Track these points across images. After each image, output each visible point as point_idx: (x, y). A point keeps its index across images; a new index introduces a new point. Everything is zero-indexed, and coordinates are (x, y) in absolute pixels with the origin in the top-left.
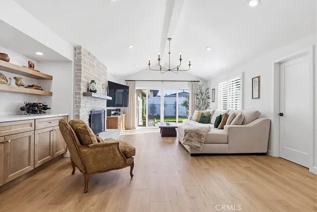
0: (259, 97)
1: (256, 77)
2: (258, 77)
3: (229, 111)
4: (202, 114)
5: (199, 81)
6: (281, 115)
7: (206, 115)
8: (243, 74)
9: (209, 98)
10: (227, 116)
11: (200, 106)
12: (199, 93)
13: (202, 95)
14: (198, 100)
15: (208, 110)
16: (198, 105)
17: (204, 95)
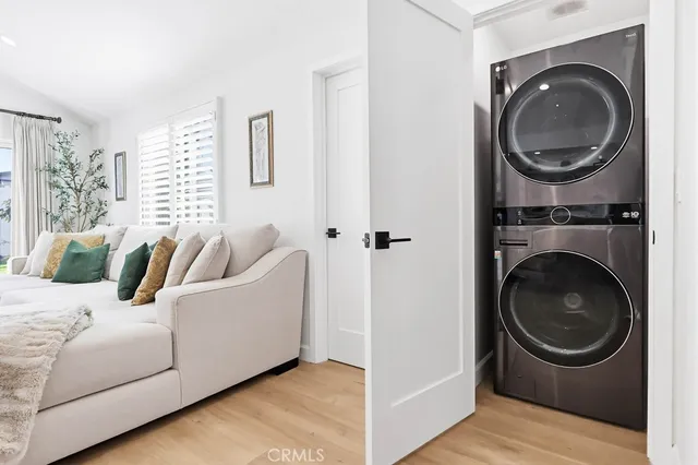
0: (271, 182)
1: (263, 116)
2: (268, 115)
3: (177, 228)
4: (73, 244)
5: (59, 120)
6: (332, 233)
7: (87, 248)
8: (221, 101)
9: (103, 186)
10: (168, 247)
11: (67, 215)
12: (58, 166)
13: (74, 175)
14: (56, 192)
15: (99, 230)
16: (56, 212)
17: (82, 173)
